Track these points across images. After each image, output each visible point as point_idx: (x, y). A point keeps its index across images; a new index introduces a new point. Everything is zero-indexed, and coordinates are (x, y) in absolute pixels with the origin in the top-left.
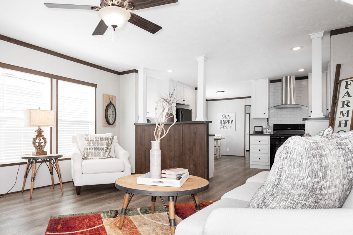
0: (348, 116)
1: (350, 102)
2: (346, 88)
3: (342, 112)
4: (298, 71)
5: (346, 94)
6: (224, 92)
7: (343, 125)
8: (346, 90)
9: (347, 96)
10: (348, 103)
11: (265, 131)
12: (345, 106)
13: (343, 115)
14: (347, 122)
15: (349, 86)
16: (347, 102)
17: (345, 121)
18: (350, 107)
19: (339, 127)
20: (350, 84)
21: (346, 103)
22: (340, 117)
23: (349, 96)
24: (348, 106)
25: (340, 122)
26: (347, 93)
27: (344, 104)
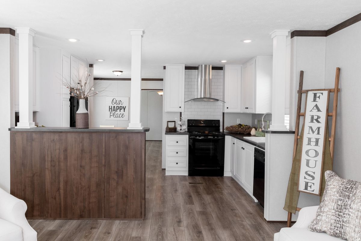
0: (318, 133)
1: (320, 118)
2: (315, 100)
3: (311, 128)
4: (220, 61)
5: (315, 108)
6: (122, 72)
7: (313, 144)
8: (315, 103)
9: (317, 110)
10: (317, 119)
11: (178, 128)
12: (314, 121)
13: (313, 132)
14: (318, 140)
15: (317, 99)
16: (317, 117)
17: (316, 138)
18: (320, 123)
19: (308, 144)
20: (319, 97)
21: (315, 117)
22: (309, 133)
23: (319, 110)
24: (318, 122)
25: (309, 140)
26: (316, 106)
27: (313, 119)
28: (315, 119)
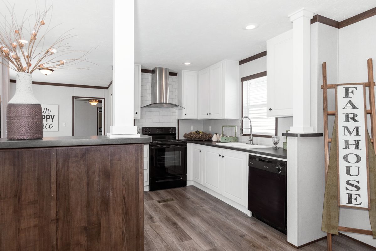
0: (357, 134)
1: (357, 116)
2: (347, 96)
3: (347, 128)
5: (349, 104)
7: (352, 147)
8: (348, 99)
9: (351, 107)
10: (354, 117)
12: (350, 120)
13: (350, 133)
14: (358, 142)
15: (351, 94)
16: (353, 115)
17: (355, 140)
18: (358, 122)
19: (346, 148)
20: (352, 92)
21: (351, 116)
22: (345, 135)
23: (354, 107)
24: (356, 121)
25: (347, 142)
26: (350, 102)
27: (348, 118)
28: (350, 118)
